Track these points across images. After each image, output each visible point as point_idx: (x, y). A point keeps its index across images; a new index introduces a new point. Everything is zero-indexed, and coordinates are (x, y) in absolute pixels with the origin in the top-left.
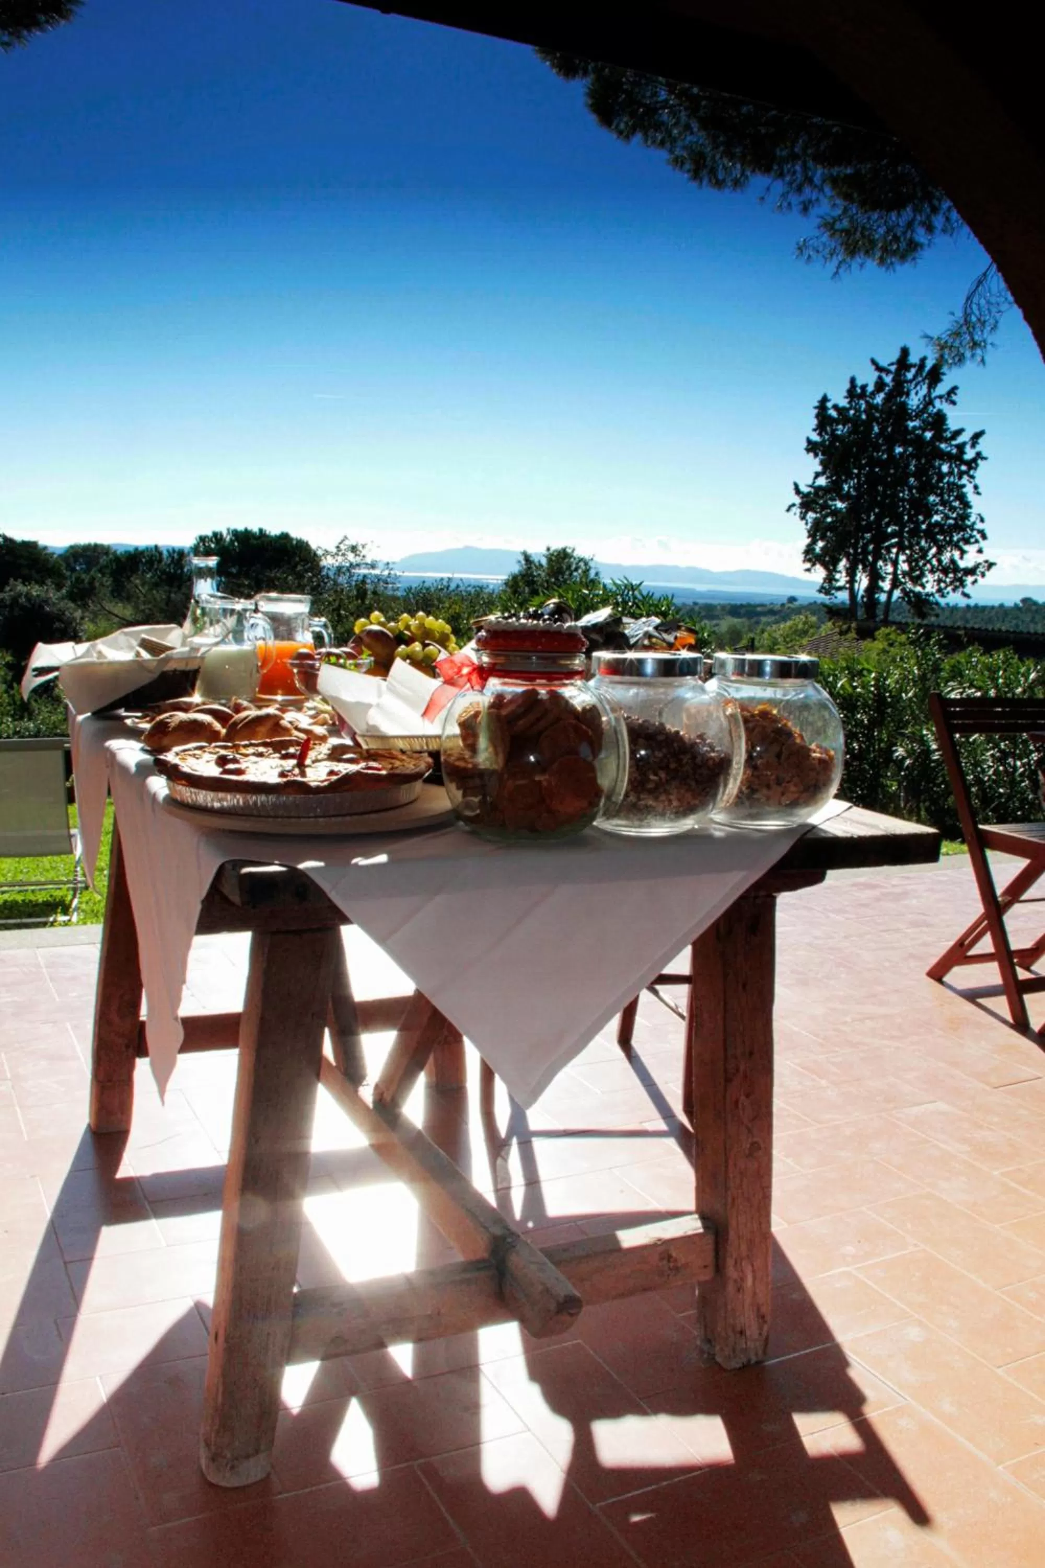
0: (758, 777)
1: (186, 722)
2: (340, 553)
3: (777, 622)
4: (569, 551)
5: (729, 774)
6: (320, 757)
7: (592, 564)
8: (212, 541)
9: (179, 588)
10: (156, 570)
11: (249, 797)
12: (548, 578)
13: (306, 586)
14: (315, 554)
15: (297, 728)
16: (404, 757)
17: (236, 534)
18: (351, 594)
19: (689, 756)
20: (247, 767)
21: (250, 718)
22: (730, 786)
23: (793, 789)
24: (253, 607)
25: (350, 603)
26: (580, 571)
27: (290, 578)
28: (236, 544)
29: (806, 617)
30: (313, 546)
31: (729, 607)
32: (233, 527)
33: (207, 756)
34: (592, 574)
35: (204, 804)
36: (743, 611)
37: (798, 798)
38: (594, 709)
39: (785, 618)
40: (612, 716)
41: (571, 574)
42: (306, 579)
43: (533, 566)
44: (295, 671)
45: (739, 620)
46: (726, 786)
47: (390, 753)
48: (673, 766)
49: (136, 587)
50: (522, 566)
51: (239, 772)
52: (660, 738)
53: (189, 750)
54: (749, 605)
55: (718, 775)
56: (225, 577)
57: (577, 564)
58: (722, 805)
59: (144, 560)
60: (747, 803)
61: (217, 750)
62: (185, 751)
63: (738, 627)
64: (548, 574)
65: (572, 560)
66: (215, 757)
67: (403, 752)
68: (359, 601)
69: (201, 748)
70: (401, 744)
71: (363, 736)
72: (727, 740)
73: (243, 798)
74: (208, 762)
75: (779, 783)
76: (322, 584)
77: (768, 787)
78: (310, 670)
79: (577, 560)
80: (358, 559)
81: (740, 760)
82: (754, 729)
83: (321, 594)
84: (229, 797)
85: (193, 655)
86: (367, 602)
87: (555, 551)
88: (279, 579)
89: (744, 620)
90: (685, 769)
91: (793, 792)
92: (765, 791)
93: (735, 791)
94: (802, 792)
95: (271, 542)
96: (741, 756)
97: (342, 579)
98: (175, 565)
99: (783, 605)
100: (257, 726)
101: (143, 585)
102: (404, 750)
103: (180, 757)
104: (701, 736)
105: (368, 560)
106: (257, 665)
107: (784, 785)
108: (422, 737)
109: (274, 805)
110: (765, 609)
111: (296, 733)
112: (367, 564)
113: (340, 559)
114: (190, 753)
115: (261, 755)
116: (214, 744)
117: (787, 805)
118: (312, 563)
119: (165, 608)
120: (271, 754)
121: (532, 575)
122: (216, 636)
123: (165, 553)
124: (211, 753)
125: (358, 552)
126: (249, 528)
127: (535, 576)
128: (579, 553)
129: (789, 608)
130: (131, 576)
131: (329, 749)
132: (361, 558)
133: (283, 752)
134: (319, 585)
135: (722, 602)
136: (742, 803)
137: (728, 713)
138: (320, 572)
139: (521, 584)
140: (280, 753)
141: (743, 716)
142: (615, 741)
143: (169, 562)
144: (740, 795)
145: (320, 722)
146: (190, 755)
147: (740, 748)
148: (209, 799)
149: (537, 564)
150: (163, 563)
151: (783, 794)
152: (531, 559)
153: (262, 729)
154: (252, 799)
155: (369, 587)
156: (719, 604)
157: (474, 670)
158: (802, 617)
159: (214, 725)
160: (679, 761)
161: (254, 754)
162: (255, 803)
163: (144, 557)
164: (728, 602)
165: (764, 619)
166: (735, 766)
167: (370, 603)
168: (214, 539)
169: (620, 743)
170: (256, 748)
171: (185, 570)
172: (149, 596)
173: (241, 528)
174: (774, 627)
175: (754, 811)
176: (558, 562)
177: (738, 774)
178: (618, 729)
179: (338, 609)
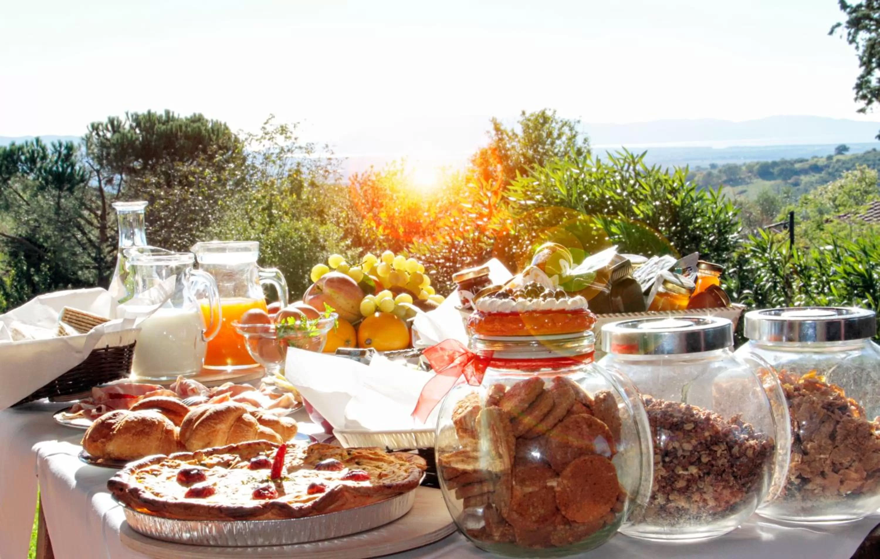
0: (809, 464)
1: (133, 421)
2: (268, 137)
3: (825, 181)
4: (549, 113)
5: (774, 463)
6: (295, 463)
7: (578, 128)
8: (107, 129)
9: (71, 190)
10: (40, 170)
11: (222, 524)
12: (524, 150)
13: (227, 180)
14: (237, 140)
15: (261, 421)
16: (392, 458)
17: (137, 120)
18: (283, 188)
19: (723, 447)
20: (215, 484)
21: (207, 414)
22: (776, 475)
23: (854, 475)
24: (192, 261)
25: (283, 199)
26: (564, 138)
27: (207, 170)
28: (138, 131)
29: (862, 172)
30: (233, 129)
31: (757, 167)
32: (131, 111)
33: (166, 472)
34: (579, 142)
35: (170, 535)
36: (776, 170)
37: (862, 486)
38: (609, 396)
39: (834, 175)
40: (628, 401)
41: (552, 144)
42: (227, 172)
43: (505, 136)
44: (247, 336)
45: (773, 182)
46: (771, 476)
47: (375, 454)
48: (705, 459)
49: (16, 192)
50: (490, 137)
51: (206, 492)
52: (689, 427)
53: (145, 465)
54: (784, 162)
55: (759, 466)
56: (126, 175)
57: (560, 129)
58: (769, 498)
59: (23, 158)
60: (798, 495)
61: (178, 461)
62: (140, 466)
63: (772, 194)
64: (525, 146)
65: (554, 125)
66: (177, 471)
67: (390, 451)
68: (295, 196)
69: (158, 461)
70: (387, 442)
71: (342, 432)
72: (768, 420)
73: (216, 526)
74: (168, 478)
75: (836, 468)
76: (247, 177)
77: (823, 474)
78: (264, 335)
79: (560, 124)
80: (289, 143)
81: (785, 444)
82: (799, 405)
83: (247, 190)
84: (199, 525)
85: (129, 327)
86: (304, 197)
87: (532, 115)
88: (193, 173)
89: (779, 182)
90: (720, 462)
91: (855, 480)
92: (819, 480)
93: (783, 482)
94: (866, 479)
95: (181, 126)
96: (786, 439)
97: (273, 170)
98: (63, 162)
99: (830, 158)
100: (216, 424)
101: (25, 188)
102: (391, 448)
103: (135, 475)
104: (735, 421)
105: (302, 142)
106: (202, 331)
107: (841, 472)
108: (410, 433)
109: (253, 533)
110: (806, 165)
111: (262, 428)
112: (300, 148)
113: (267, 143)
114: (147, 469)
115: (227, 465)
116: (172, 455)
117: (848, 496)
118: (234, 152)
119: (53, 216)
120: (238, 462)
121: (504, 148)
122: (153, 303)
123: (50, 150)
124: (170, 467)
125: (289, 134)
126: (153, 111)
127: (509, 150)
128: (562, 115)
129: (838, 161)
130: (9, 179)
131: (304, 452)
132: (293, 140)
133: (253, 460)
134: (243, 179)
135: (748, 161)
136: (793, 496)
137: (766, 386)
138: (244, 159)
139: (491, 160)
140: (249, 460)
141: (785, 390)
142: (635, 432)
143: (55, 158)
144: (788, 486)
145: (282, 404)
146: (147, 472)
147: (784, 429)
148: (177, 529)
149: (510, 134)
150: (48, 161)
151: (842, 482)
152: (502, 128)
153: (223, 427)
154: (227, 526)
155: (306, 176)
156: (744, 164)
157: (469, 360)
158: (856, 172)
159: (165, 424)
160: (712, 453)
161: (219, 464)
162: (231, 531)
163: (23, 154)
164: (756, 160)
165: (804, 179)
166: (780, 451)
167: (308, 198)
168: (110, 127)
169: (642, 435)
170: (221, 456)
171: (77, 168)
172: (34, 204)
173: (142, 111)
174: (820, 188)
175: (809, 504)
176: (536, 128)
177: (783, 461)
178: (638, 418)
179: (269, 208)
